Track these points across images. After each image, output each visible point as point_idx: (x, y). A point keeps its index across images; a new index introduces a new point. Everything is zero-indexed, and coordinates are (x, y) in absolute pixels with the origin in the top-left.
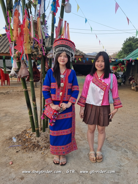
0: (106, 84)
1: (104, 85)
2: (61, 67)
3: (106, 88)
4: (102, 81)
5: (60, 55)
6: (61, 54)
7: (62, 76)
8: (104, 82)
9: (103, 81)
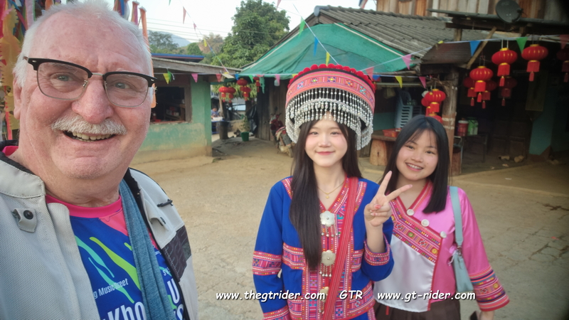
0: (439, 234)
1: (430, 238)
2: (320, 175)
3: (439, 251)
4: (420, 222)
5: (313, 130)
6: (318, 125)
7: (327, 219)
8: (428, 227)
9: (426, 222)
